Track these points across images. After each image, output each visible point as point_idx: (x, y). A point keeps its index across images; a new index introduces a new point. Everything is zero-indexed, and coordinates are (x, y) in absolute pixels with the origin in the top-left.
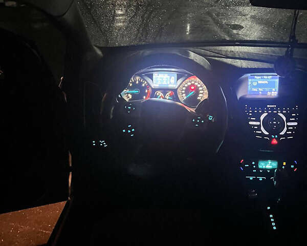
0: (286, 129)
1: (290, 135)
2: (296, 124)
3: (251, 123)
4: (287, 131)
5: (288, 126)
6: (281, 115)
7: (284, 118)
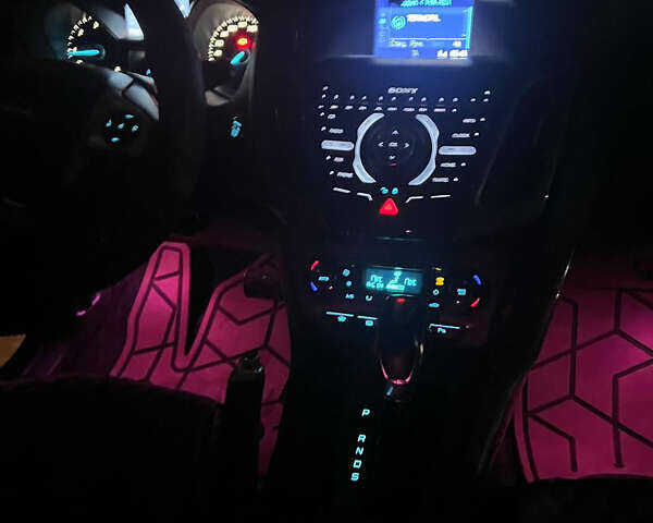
0: (432, 166)
1: (441, 188)
2: (470, 151)
3: (327, 145)
4: (434, 175)
5: (440, 159)
6: (425, 120)
7: (434, 133)
